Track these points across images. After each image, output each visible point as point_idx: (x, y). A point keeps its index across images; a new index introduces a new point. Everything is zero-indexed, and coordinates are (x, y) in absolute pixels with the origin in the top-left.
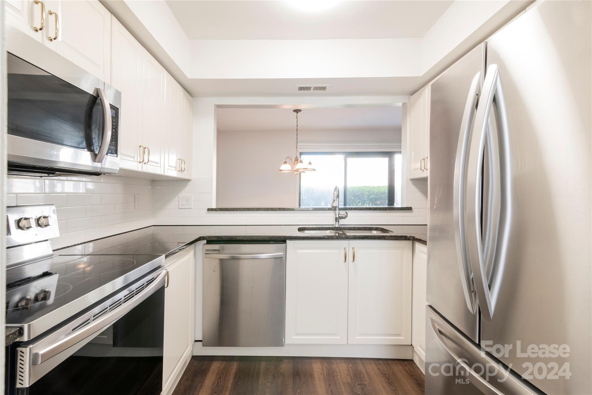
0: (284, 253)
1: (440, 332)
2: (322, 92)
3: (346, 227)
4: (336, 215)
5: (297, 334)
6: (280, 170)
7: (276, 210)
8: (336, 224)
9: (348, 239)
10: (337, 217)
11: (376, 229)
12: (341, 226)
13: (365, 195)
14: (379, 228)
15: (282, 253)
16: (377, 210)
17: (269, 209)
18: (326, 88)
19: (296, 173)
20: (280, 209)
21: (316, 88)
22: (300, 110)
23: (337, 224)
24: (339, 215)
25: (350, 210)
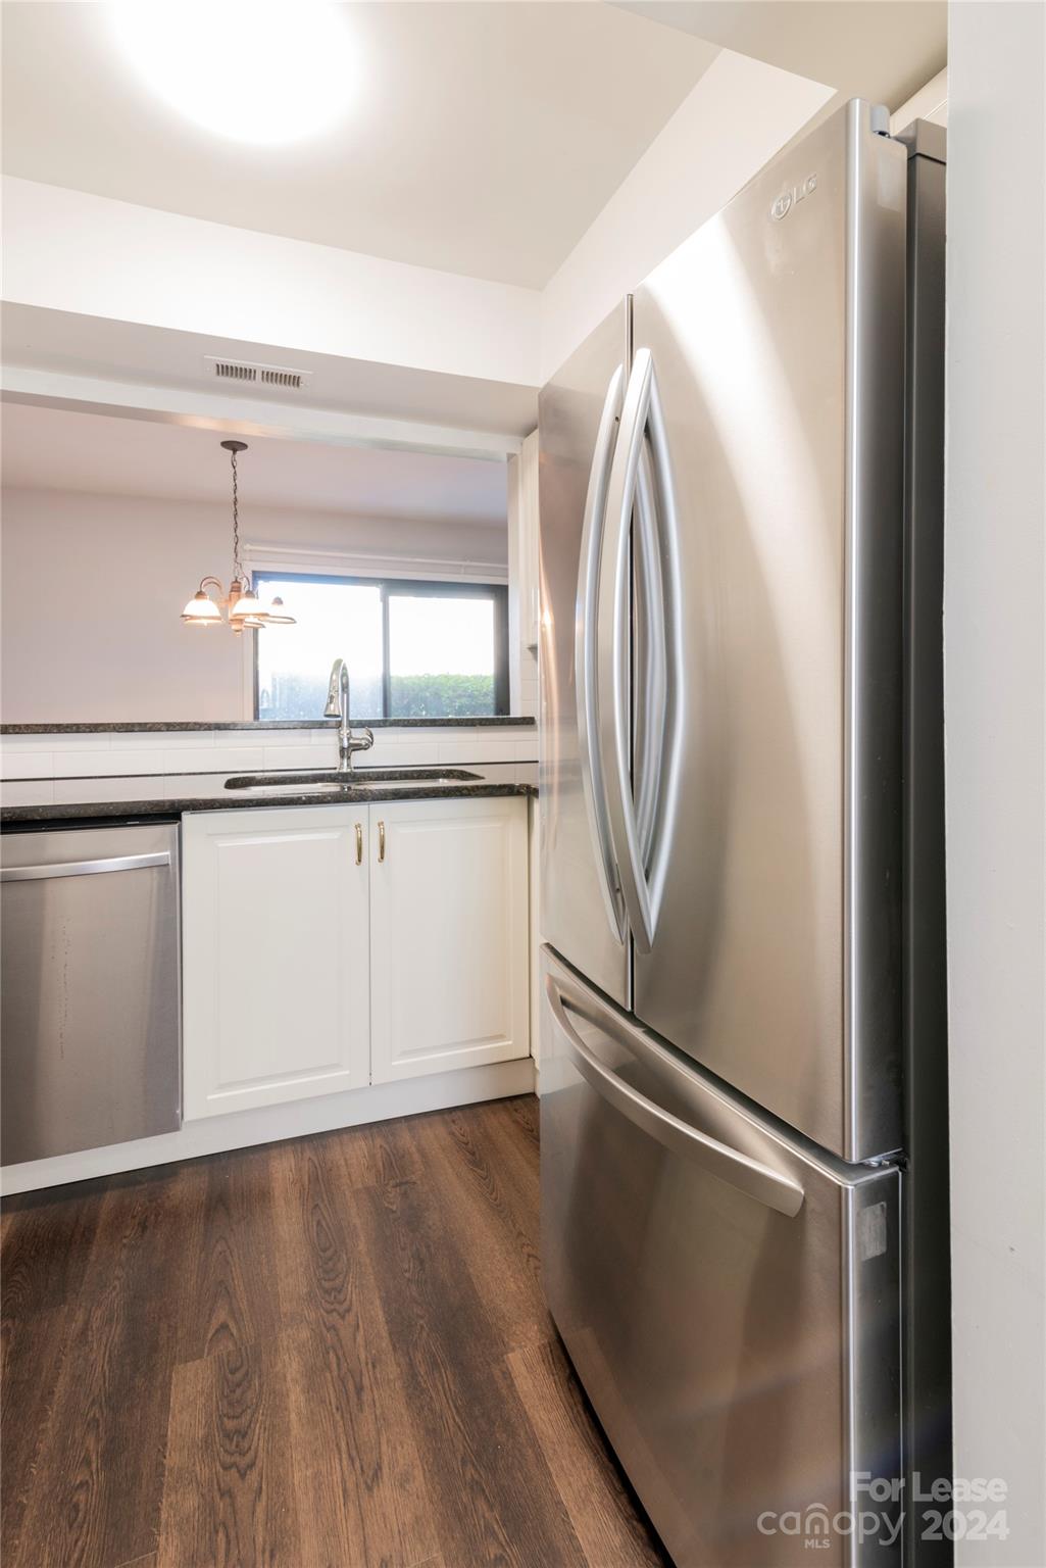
0: (173, 851)
1: (564, 1002)
2: (290, 389)
3: (369, 773)
4: (341, 740)
5: (222, 1087)
6: (183, 616)
7: (159, 730)
8: (342, 764)
9: (365, 800)
10: (346, 745)
11: (449, 774)
12: (356, 770)
13: (443, 699)
14: (455, 771)
15: (166, 851)
16: (451, 725)
17: (133, 725)
18: (301, 381)
19: (234, 627)
20: (170, 727)
21: (270, 377)
22: (244, 446)
23: (345, 764)
24: (348, 739)
25: (380, 726)
